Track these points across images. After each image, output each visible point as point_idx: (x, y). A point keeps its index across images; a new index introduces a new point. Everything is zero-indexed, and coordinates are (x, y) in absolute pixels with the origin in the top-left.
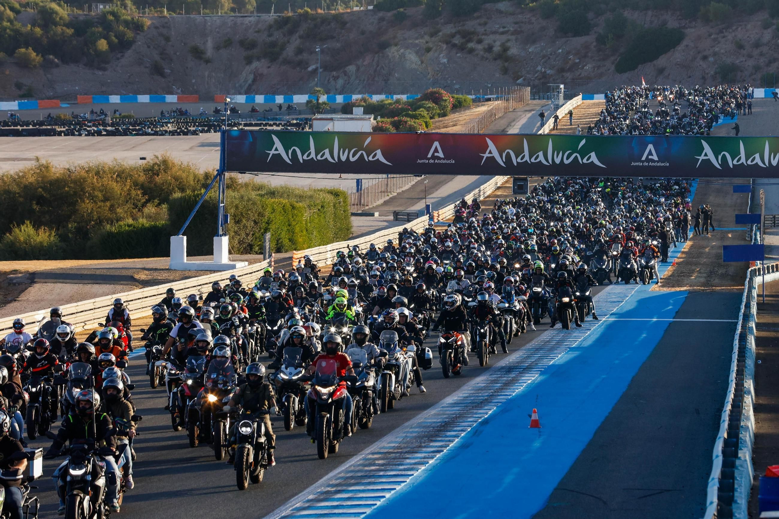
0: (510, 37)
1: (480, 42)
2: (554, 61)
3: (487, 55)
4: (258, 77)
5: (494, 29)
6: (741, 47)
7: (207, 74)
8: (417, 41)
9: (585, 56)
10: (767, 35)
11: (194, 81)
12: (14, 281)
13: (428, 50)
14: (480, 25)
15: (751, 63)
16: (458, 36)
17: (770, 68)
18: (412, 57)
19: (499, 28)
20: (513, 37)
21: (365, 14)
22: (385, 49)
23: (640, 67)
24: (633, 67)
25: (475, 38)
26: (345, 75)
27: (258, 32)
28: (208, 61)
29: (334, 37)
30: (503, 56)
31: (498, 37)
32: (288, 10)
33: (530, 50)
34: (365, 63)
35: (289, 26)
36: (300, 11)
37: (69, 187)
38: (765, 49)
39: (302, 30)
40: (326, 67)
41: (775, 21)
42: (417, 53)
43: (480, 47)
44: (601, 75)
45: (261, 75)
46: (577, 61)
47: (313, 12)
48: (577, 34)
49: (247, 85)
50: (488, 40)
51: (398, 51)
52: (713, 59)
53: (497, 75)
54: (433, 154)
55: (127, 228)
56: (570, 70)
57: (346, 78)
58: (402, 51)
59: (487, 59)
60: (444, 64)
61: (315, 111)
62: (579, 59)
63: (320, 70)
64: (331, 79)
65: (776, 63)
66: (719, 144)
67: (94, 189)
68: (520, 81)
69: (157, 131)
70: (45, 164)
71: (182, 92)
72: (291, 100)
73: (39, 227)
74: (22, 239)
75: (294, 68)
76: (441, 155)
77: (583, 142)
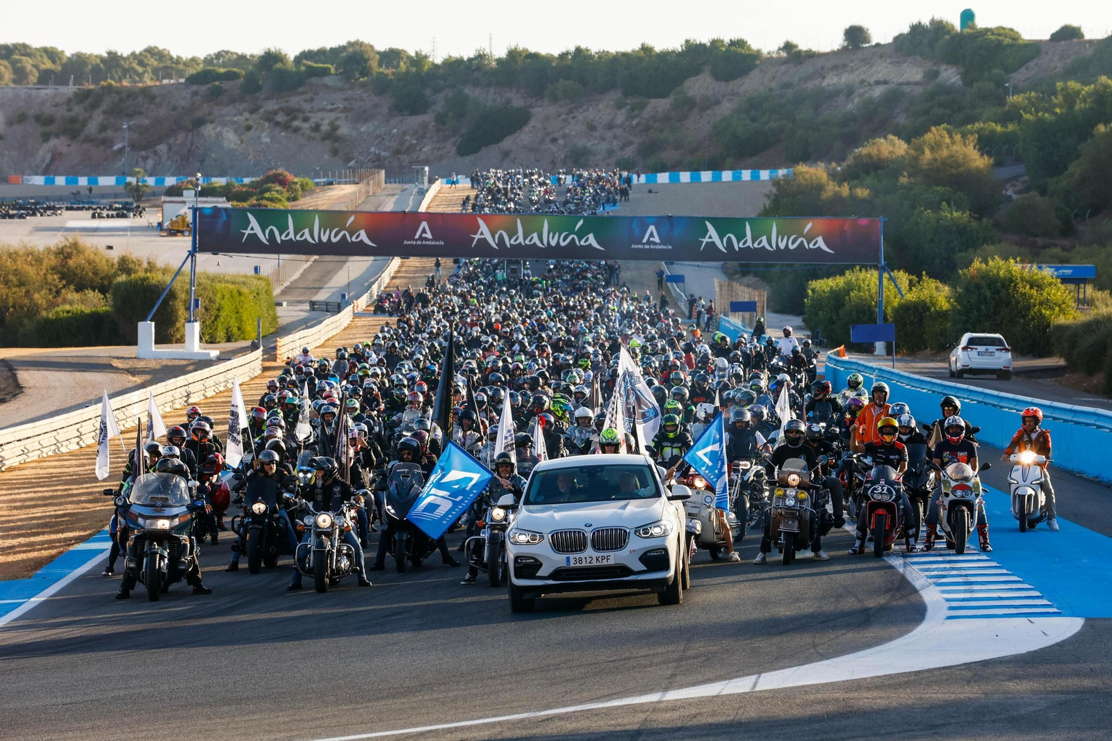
0: (339, 115)
1: (306, 120)
2: (390, 141)
3: (314, 134)
4: (56, 156)
5: (321, 106)
6: (592, 128)
8: (236, 119)
9: (423, 137)
10: (621, 116)
13: (249, 128)
14: (306, 101)
15: (604, 146)
16: (281, 114)
17: (624, 152)
18: (230, 138)
19: (328, 105)
20: (343, 115)
21: (177, 88)
22: (200, 127)
23: (484, 150)
24: (475, 150)
25: (301, 116)
26: (156, 155)
27: (56, 106)
29: (142, 113)
30: (332, 135)
31: (325, 115)
32: (88, 82)
33: (362, 130)
34: (177, 142)
35: (90, 99)
36: (103, 83)
38: (619, 132)
39: (106, 104)
40: (134, 146)
41: (628, 101)
42: (236, 131)
43: (306, 125)
44: (441, 158)
45: (60, 154)
46: (415, 142)
47: (117, 85)
48: (414, 112)
49: (44, 166)
50: (315, 118)
51: (214, 129)
52: (563, 142)
53: (326, 157)
54: (421, 235)
55: (65, 314)
56: (406, 152)
57: (156, 158)
58: (219, 129)
59: (314, 139)
60: (266, 144)
61: (135, 194)
62: (417, 139)
63: (128, 149)
64: (140, 159)
65: (632, 147)
66: (724, 225)
67: (8, 273)
68: (352, 163)
72: (97, 182)
75: (98, 147)
76: (429, 235)
77: (581, 223)
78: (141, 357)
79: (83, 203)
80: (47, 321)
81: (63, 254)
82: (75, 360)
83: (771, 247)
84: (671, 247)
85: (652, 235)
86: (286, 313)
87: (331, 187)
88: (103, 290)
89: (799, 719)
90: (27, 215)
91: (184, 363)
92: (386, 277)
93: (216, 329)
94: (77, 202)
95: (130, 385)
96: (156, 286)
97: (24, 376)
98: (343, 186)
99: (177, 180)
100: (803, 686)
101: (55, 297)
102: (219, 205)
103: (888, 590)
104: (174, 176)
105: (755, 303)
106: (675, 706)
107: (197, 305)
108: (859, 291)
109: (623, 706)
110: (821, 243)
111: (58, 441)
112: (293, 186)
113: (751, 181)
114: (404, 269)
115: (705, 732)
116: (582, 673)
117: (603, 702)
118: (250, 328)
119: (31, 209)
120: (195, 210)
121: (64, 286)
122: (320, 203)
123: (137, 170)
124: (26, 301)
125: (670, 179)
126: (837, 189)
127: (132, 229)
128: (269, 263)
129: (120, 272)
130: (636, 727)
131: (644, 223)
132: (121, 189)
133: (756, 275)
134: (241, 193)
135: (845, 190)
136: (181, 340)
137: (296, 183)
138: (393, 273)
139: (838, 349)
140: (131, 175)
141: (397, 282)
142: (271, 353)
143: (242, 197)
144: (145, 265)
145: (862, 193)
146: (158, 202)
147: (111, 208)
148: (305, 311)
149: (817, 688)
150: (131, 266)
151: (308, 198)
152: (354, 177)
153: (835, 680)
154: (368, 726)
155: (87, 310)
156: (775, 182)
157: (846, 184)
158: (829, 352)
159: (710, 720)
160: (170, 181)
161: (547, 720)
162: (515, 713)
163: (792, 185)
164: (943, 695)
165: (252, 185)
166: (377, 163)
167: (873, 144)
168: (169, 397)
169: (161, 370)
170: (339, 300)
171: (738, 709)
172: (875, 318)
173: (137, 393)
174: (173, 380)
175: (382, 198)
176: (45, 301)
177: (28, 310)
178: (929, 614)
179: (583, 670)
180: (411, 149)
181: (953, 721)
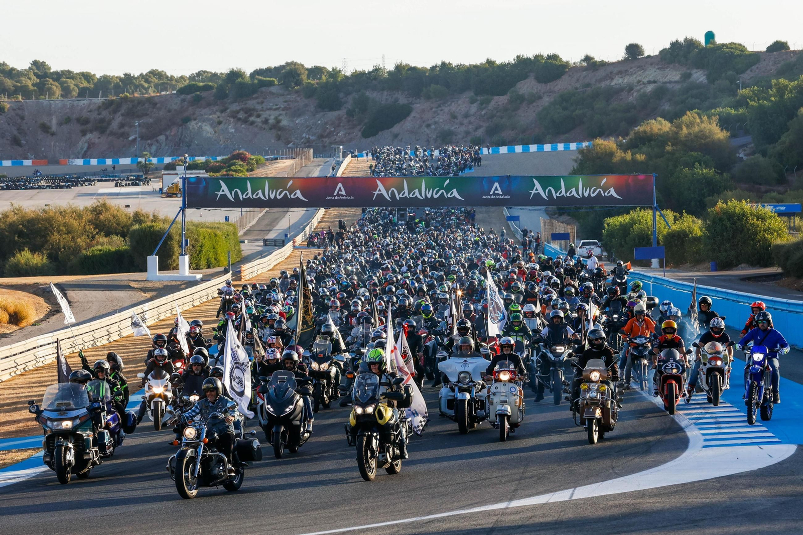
0: (281, 112)
1: (258, 116)
2: (316, 129)
3: (264, 126)
4: (91, 145)
5: (269, 107)
6: (454, 117)
7: (52, 144)
8: (211, 117)
9: (339, 126)
10: (474, 109)
11: (43, 149)
13: (220, 123)
14: (258, 103)
15: (463, 129)
16: (242, 112)
17: (477, 133)
18: (207, 129)
19: (273, 105)
20: (284, 112)
21: (171, 97)
22: (187, 122)
23: (380, 133)
24: (374, 134)
25: (255, 113)
26: (157, 143)
27: (90, 111)
28: (53, 134)
29: (148, 115)
30: (276, 126)
31: (272, 112)
32: (112, 95)
33: (297, 122)
34: (171, 134)
35: (113, 106)
36: (121, 95)
37: (41, 224)
38: (472, 119)
39: (123, 110)
40: (143, 137)
41: (479, 98)
42: (211, 125)
43: (259, 120)
44: (351, 140)
45: (94, 144)
46: (333, 129)
47: (131, 96)
48: (332, 109)
49: (83, 152)
50: (265, 115)
51: (196, 124)
52: (434, 127)
53: (273, 141)
54: (338, 192)
55: (98, 252)
56: (327, 136)
57: (158, 145)
58: (200, 124)
59: (264, 129)
60: (232, 133)
61: (144, 169)
63: (139, 139)
64: (147, 146)
65: (482, 129)
66: (546, 181)
67: (60, 225)
68: (290, 145)
69: (39, 186)
70: (18, 208)
71: (35, 158)
72: (118, 162)
73: (35, 253)
74: (23, 261)
75: (119, 138)
76: (343, 193)
77: (448, 181)
78: (150, 279)
79: (109, 176)
80: (87, 257)
81: (96, 211)
82: (106, 283)
83: (579, 195)
84: (509, 197)
85: (496, 189)
86: (247, 248)
87: (276, 161)
88: (123, 235)
90: (72, 186)
91: (178, 283)
92: (315, 222)
93: (200, 260)
94: (105, 175)
95: (142, 299)
96: (158, 231)
97: (72, 294)
98: (285, 161)
99: (172, 159)
100: (605, 496)
101: (91, 241)
102: (200, 176)
104: (170, 156)
105: (569, 234)
106: (517, 511)
107: (186, 244)
108: (640, 225)
109: (482, 511)
110: (613, 192)
111: (95, 338)
112: (251, 161)
113: (564, 151)
114: (327, 216)
115: (538, 528)
116: (453, 490)
117: (467, 509)
118: (223, 258)
119: (74, 181)
120: (184, 179)
121: (97, 233)
122: (269, 172)
123: (145, 153)
124: (72, 244)
125: (508, 150)
126: (623, 155)
127: (143, 193)
128: (234, 214)
129: (134, 223)
130: (490, 526)
131: (491, 181)
132: (135, 166)
133: (569, 215)
134: (216, 167)
135: (629, 156)
136: (176, 268)
137: (253, 159)
138: (319, 218)
140: (142, 156)
141: (323, 225)
142: (238, 275)
143: (216, 169)
144: (151, 217)
145: (640, 157)
146: (159, 175)
147: (128, 179)
148: (260, 246)
149: (615, 497)
150: (142, 218)
151: (261, 169)
152: (292, 154)
155: (113, 249)
156: (581, 151)
157: (629, 152)
159: (541, 520)
160: (167, 160)
161: (429, 522)
163: (592, 153)
164: (701, 500)
165: (223, 161)
166: (307, 144)
167: (647, 124)
168: (168, 307)
169: (163, 288)
170: (283, 238)
171: (561, 512)
172: (651, 243)
173: (147, 304)
174: (172, 295)
175: (311, 168)
176: (84, 243)
177: (73, 250)
178: (690, 445)
179: (453, 488)
180: (330, 134)
181: (708, 517)
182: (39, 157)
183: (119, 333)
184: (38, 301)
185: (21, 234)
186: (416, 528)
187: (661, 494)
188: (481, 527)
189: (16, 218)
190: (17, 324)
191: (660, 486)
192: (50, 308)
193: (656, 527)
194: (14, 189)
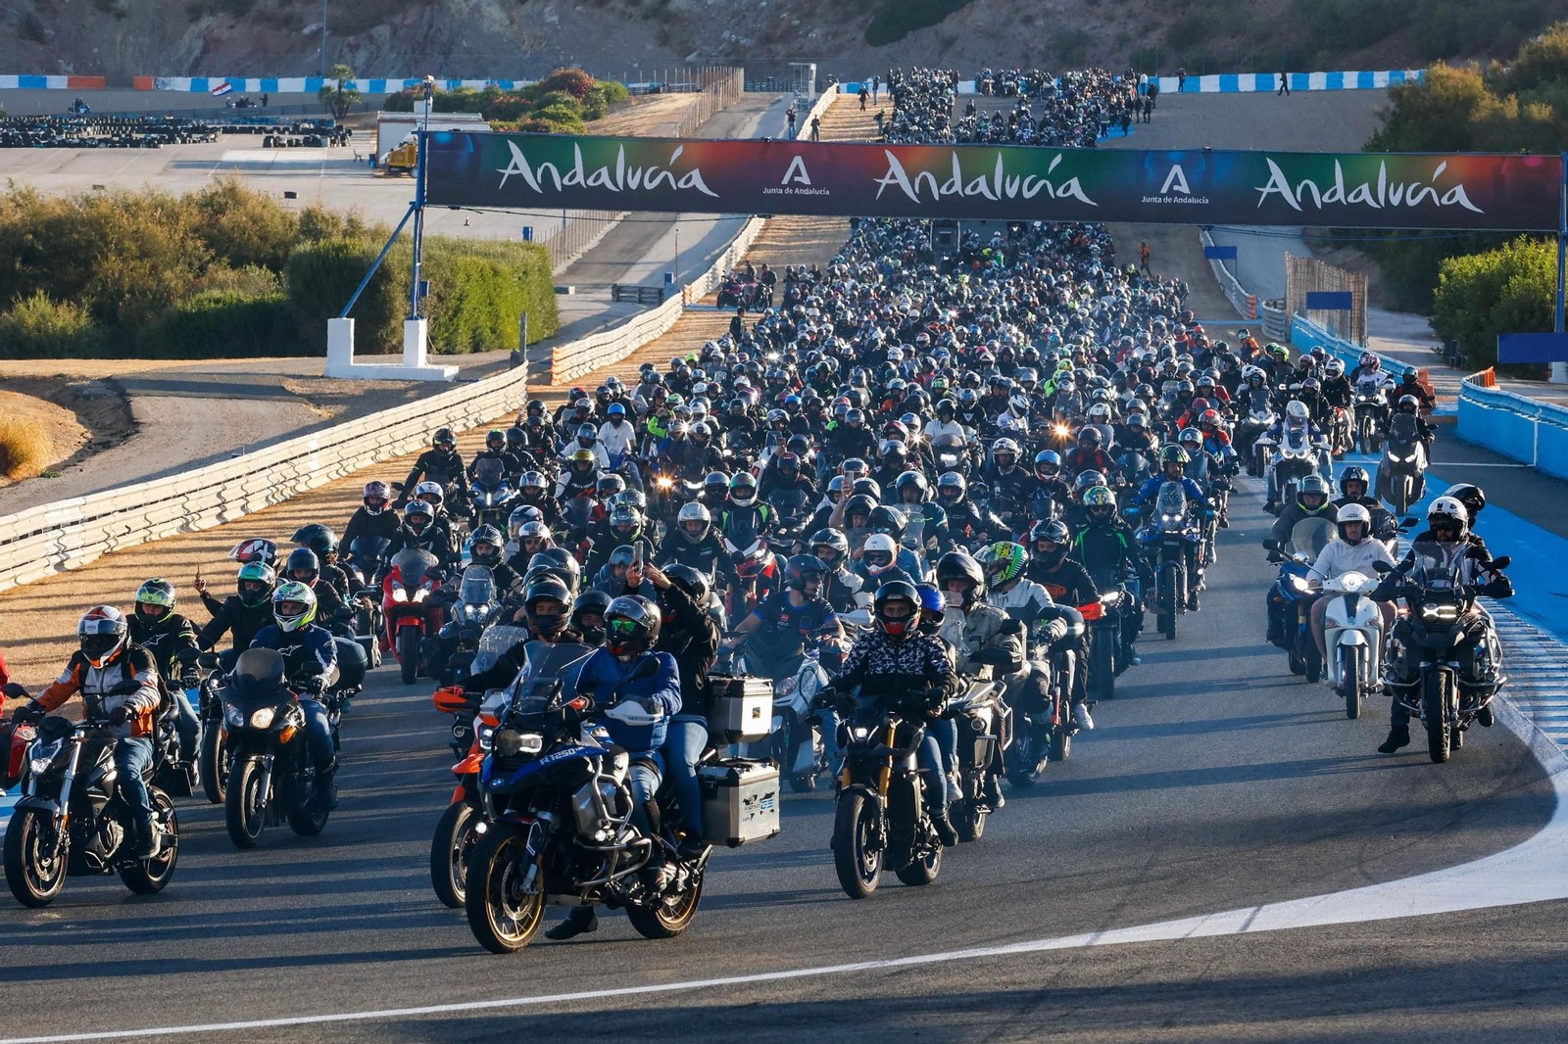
2: (754, 22)
3: (630, 10)
4: (211, 45)
6: (1093, 1)
7: (119, 38)
9: (811, 14)
11: (96, 50)
12: (85, 392)
15: (1111, 30)
17: (1146, 41)
18: (493, 14)
24: (899, 36)
26: (372, 43)
28: (120, 15)
30: (660, 11)
33: (710, 2)
34: (406, 22)
37: (79, 233)
40: (337, 29)
42: (502, 3)
44: (838, 49)
45: (218, 41)
46: (797, 22)
49: (191, 59)
52: (1042, 22)
53: (650, 47)
54: (792, 178)
55: (212, 305)
56: (781, 39)
57: (373, 48)
59: (631, 17)
60: (552, 25)
61: (336, 108)
62: (799, 18)
63: (326, 33)
64: (346, 50)
65: (1159, 32)
66: (1297, 165)
67: (123, 237)
68: (691, 58)
69: (82, 140)
70: (24, 191)
71: (77, 71)
72: (276, 87)
73: (60, 302)
74: (31, 321)
75: (278, 30)
76: (805, 179)
77: (1058, 159)
78: (332, 375)
79: (252, 121)
80: (184, 316)
81: (212, 206)
82: (225, 380)
83: (1377, 201)
84: (1207, 201)
85: (1176, 181)
86: (573, 305)
87: (655, 96)
88: (275, 265)
89: (1306, 978)
90: (160, 142)
91: (401, 386)
92: (740, 246)
93: (456, 330)
94: (244, 118)
95: (311, 422)
96: (358, 259)
97: (143, 405)
98: (676, 95)
99: (405, 84)
100: (1326, 926)
101: (197, 277)
102: (463, 128)
103: (1499, 773)
104: (400, 78)
105: (1350, 294)
106: (1112, 954)
107: (423, 293)
108: (1524, 277)
109: (1027, 953)
110: (1461, 196)
111: (189, 513)
112: (593, 95)
113: (1358, 89)
114: (770, 234)
115: (1149, 996)
116: (973, 900)
117: (995, 946)
118: (510, 328)
119: (166, 131)
120: (423, 135)
121: (213, 259)
122: (636, 123)
123: (340, 67)
124: (151, 283)
125: (1221, 85)
126: (1497, 104)
127: (329, 165)
128: (546, 223)
129: (302, 237)
130: (1039, 986)
131: (1162, 160)
132: (313, 99)
133: (1359, 246)
134: (508, 105)
135: (1511, 108)
136: (397, 349)
137: (599, 90)
138: (752, 239)
139: (1483, 372)
140: (332, 75)
141: (759, 254)
142: (542, 371)
143: (507, 113)
144: (344, 225)
145: (1540, 112)
146: (373, 121)
147: (296, 130)
148: (605, 302)
149: (1347, 929)
150: (320, 226)
151: (617, 114)
152: (694, 80)
153: (1380, 918)
154: (613, 977)
155: (248, 298)
156: (1394, 92)
157: (1512, 97)
158: (1464, 379)
159: (1162, 978)
160: (394, 86)
161: (900, 972)
162: (851, 962)
163: (1423, 98)
164: (1550, 943)
165: (526, 93)
166: (732, 58)
167: (1562, 29)
168: (369, 442)
169: (364, 397)
170: (661, 285)
171: (1211, 961)
172: (1551, 323)
173: (317, 435)
174: (378, 415)
175: (738, 116)
176: (181, 283)
177: (154, 298)
178: (1558, 814)
179: (976, 896)
180: (790, 34)
181: (1554, 984)
182: (84, 69)
183: (243, 502)
184: (61, 420)
185: (29, 255)
186: (865, 986)
187: (1459, 927)
188: (1017, 988)
189: (19, 216)
190: (6, 475)
191: (1463, 907)
192: (89, 435)
193: (1425, 1004)
194: (19, 146)
